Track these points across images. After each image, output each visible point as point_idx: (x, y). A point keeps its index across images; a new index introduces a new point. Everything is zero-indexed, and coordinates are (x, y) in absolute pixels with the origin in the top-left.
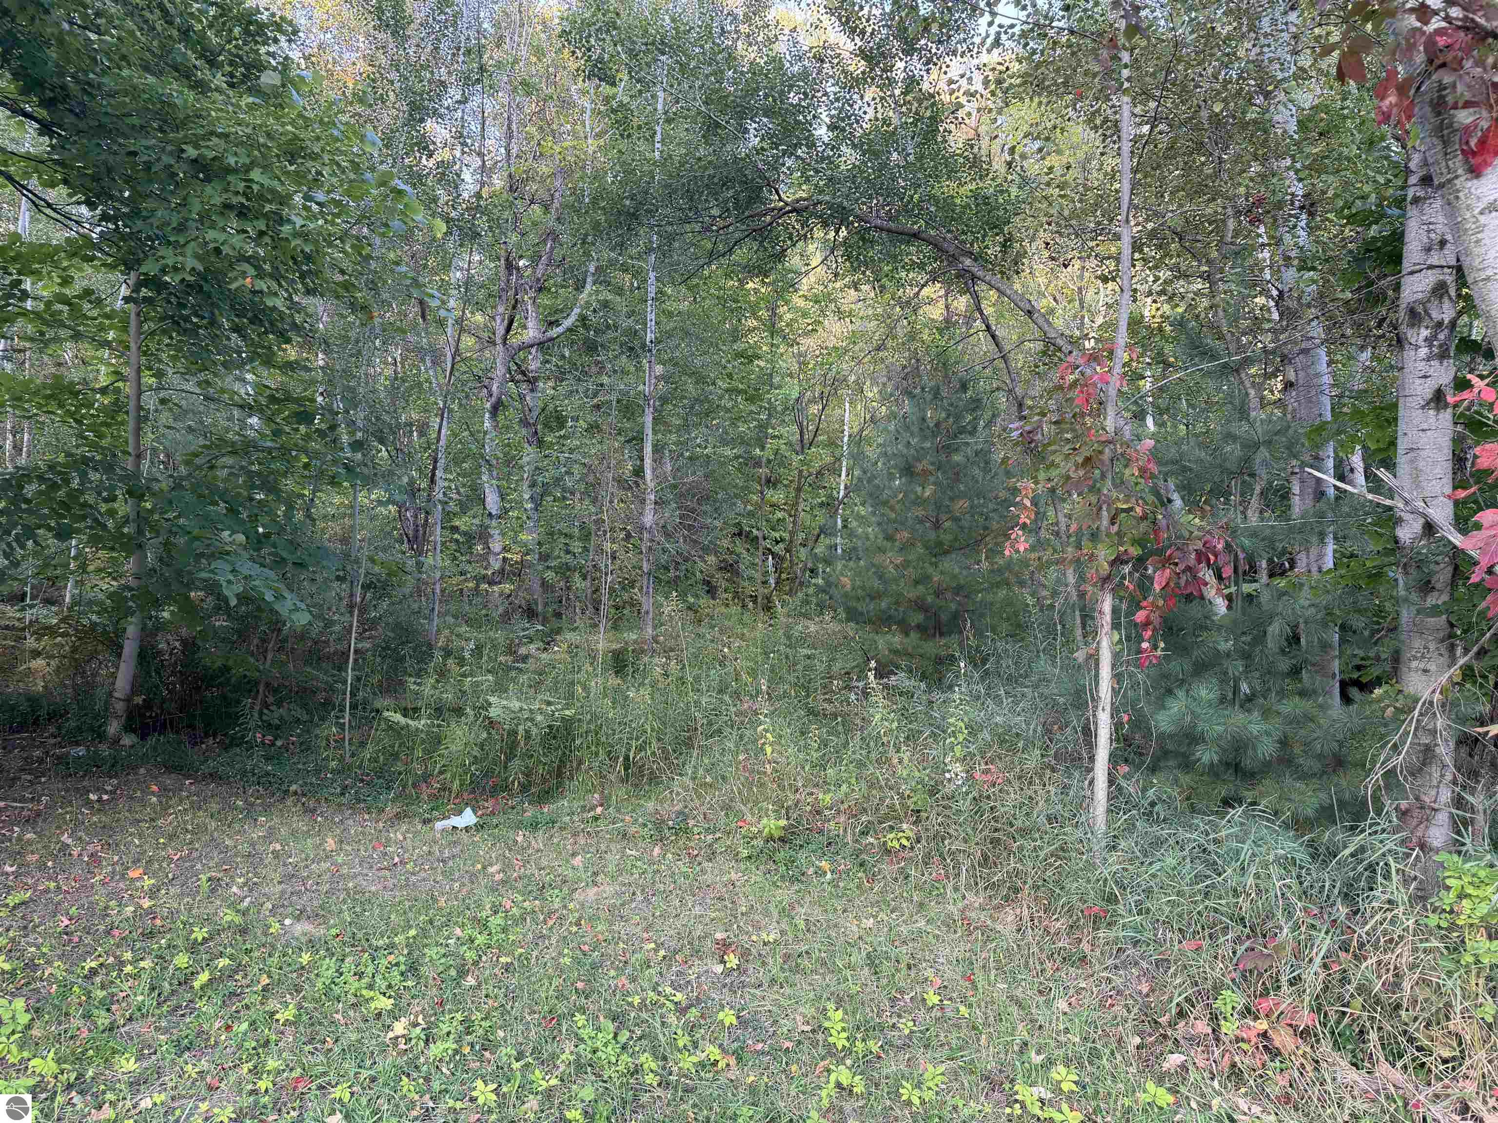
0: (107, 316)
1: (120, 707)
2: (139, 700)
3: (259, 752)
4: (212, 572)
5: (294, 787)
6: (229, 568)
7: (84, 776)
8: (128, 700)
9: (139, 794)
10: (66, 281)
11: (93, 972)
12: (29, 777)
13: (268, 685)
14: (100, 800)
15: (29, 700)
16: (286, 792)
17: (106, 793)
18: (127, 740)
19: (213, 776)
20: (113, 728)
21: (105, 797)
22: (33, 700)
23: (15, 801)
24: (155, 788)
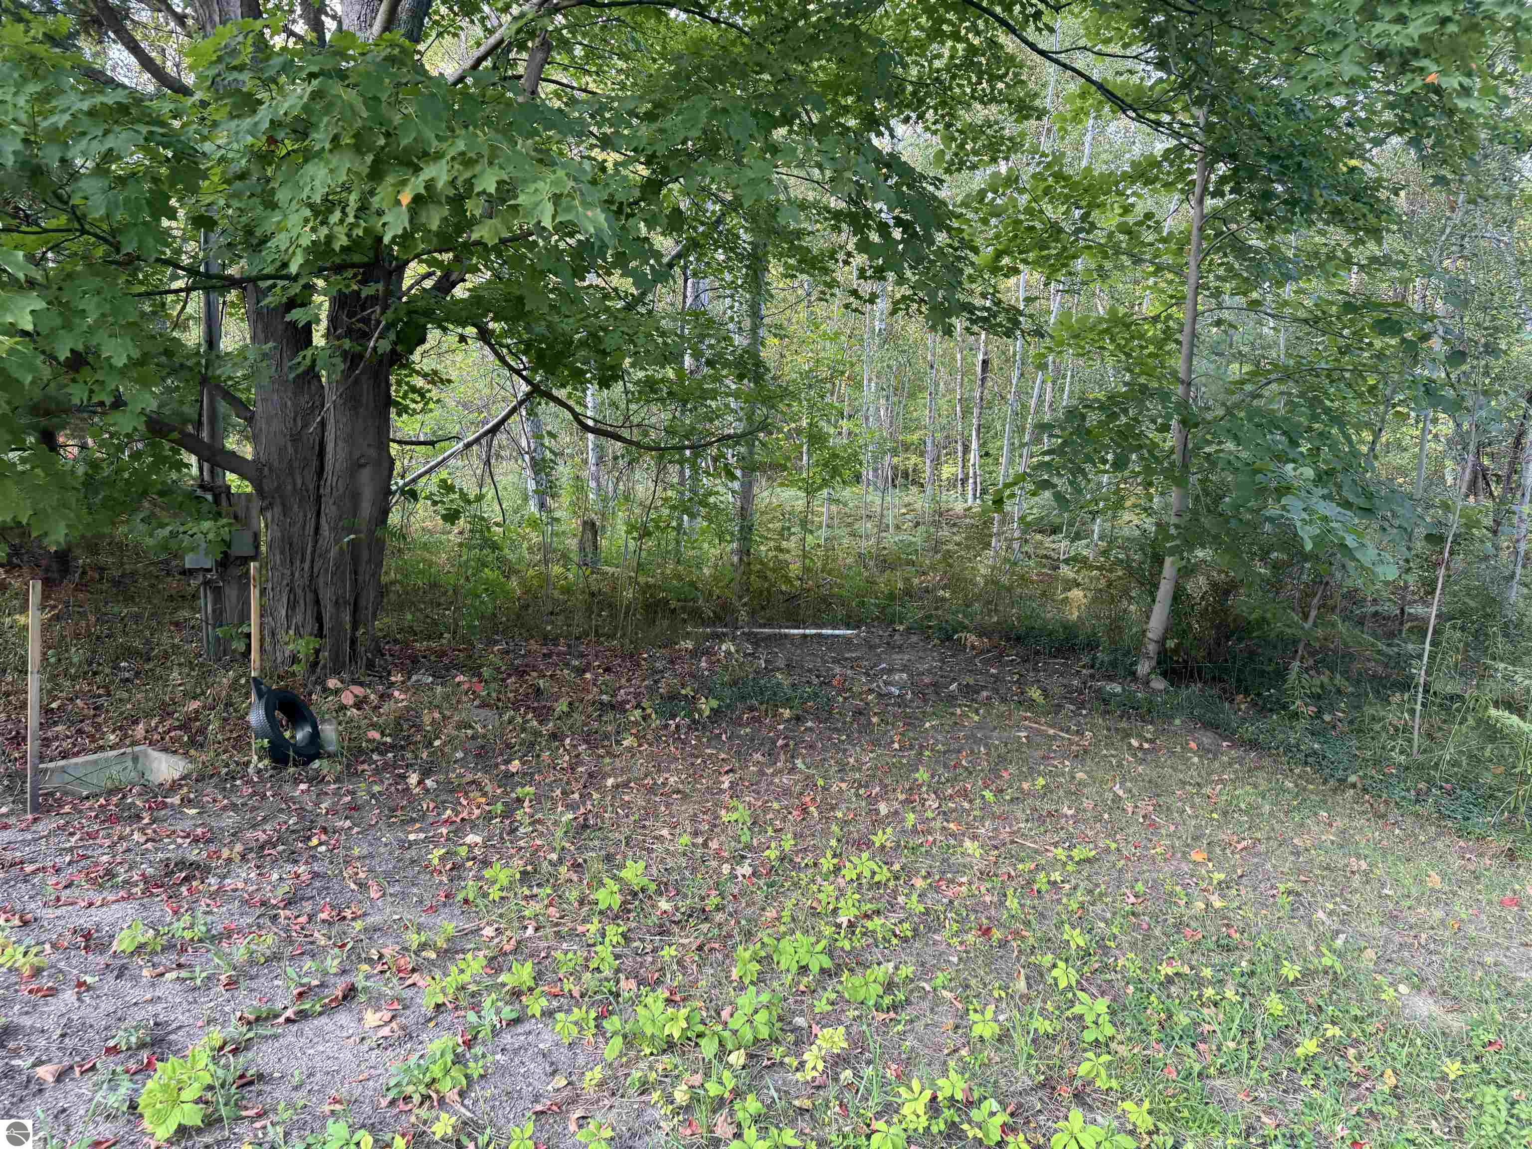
0: (1164, 240)
1: (1152, 648)
2: (1171, 644)
3: (1303, 723)
4: (1284, 508)
5: (1353, 779)
6: (1301, 505)
7: (1121, 717)
8: (1162, 642)
9: (1178, 749)
10: (1127, 210)
11: (1169, 980)
12: (1072, 707)
13: (1308, 645)
14: (1141, 748)
15: (1065, 628)
16: (1342, 781)
17: (1147, 741)
18: (1159, 684)
19: (1253, 744)
20: (1143, 668)
21: (1146, 746)
22: (1070, 629)
23: (1062, 730)
24: (1193, 745)
